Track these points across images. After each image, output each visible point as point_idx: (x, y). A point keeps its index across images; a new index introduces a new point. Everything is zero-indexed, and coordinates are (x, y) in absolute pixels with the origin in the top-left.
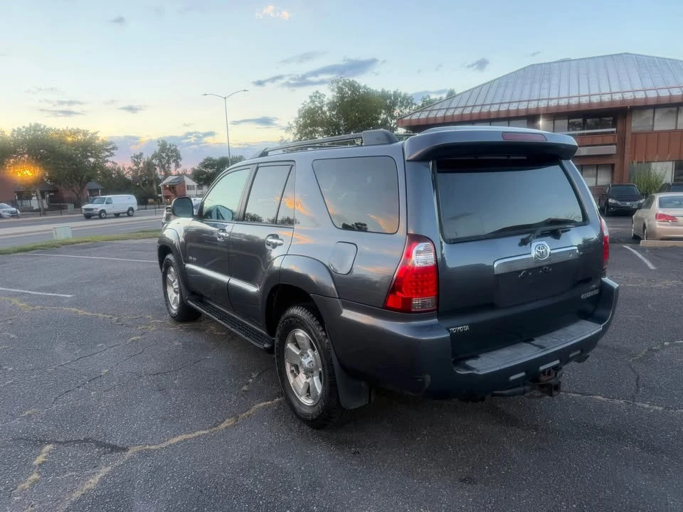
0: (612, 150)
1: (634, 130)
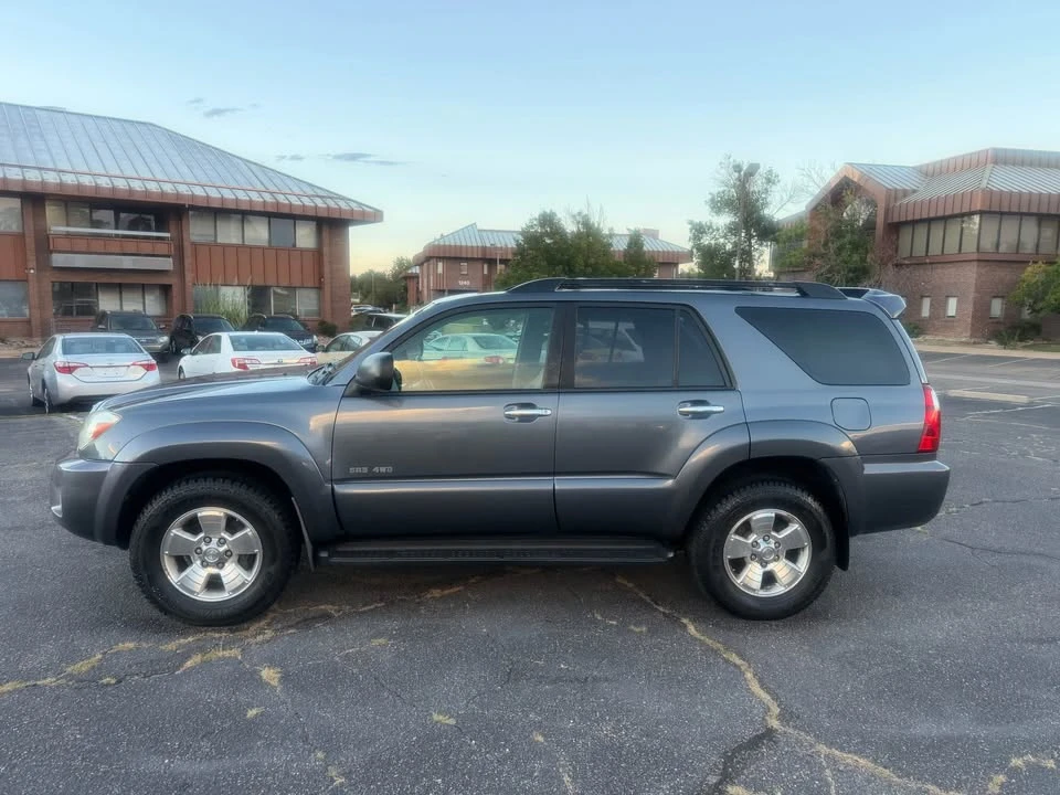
0: (167, 264)
1: (194, 238)
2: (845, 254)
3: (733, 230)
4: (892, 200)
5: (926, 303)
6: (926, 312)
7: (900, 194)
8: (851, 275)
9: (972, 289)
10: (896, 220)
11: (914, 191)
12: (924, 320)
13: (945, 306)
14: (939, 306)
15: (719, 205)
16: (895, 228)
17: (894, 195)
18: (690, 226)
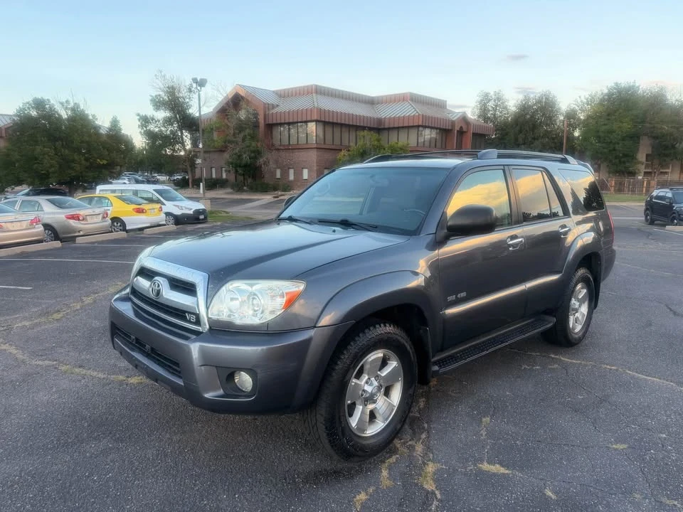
2: (247, 142)
3: (168, 121)
4: (267, 110)
5: (291, 171)
6: (292, 177)
7: (271, 107)
8: (253, 155)
9: (315, 165)
10: (270, 122)
11: (278, 106)
12: (291, 182)
13: (301, 174)
14: (298, 174)
15: (158, 104)
16: (270, 127)
17: (268, 107)
18: (138, 117)
